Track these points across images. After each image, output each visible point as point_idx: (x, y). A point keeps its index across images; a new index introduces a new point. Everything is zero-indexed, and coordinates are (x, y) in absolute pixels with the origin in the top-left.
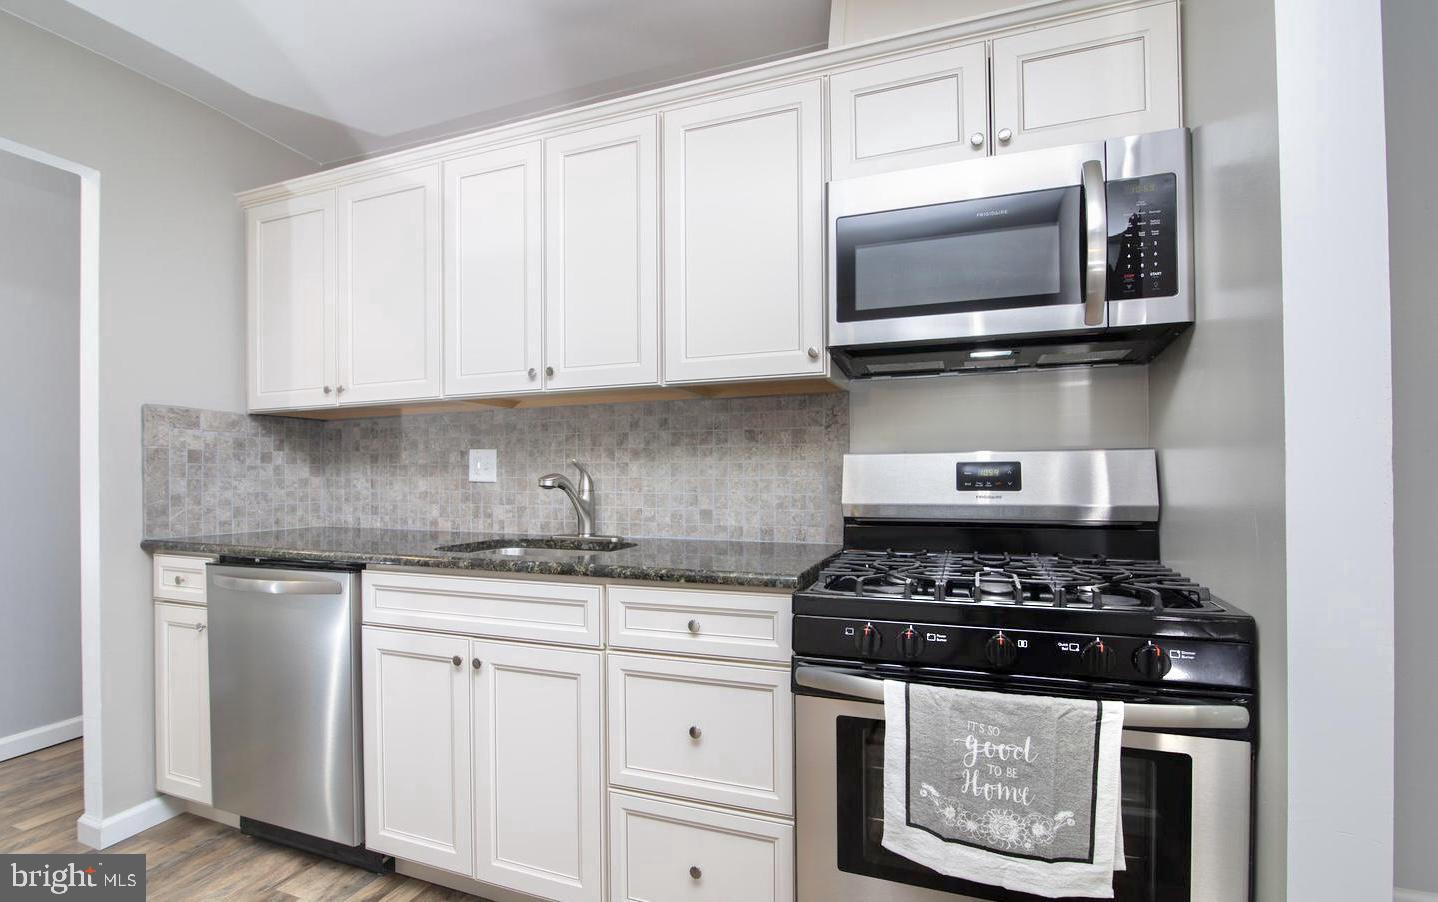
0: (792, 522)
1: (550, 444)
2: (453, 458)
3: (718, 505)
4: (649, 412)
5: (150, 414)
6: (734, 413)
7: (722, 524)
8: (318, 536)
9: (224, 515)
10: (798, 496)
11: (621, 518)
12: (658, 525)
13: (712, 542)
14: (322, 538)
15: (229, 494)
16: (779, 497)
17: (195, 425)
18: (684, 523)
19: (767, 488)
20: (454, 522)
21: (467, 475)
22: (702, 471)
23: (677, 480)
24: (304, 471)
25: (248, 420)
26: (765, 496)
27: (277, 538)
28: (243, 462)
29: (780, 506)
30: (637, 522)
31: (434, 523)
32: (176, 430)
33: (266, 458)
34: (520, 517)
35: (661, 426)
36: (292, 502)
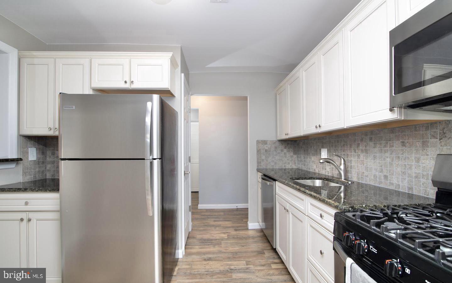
0: (422, 186)
1: (339, 147)
2: (318, 150)
3: (390, 174)
4: (366, 135)
5: (258, 142)
6: (396, 134)
7: (391, 182)
8: (296, 170)
9: (272, 164)
10: (425, 173)
11: (358, 175)
12: (369, 179)
13: (388, 189)
14: (296, 171)
15: (273, 159)
16: (416, 173)
17: (266, 144)
18: (378, 180)
19: (410, 168)
20: (318, 170)
21: (321, 156)
22: (384, 159)
23: (375, 162)
24: (292, 154)
25: (278, 142)
26: (409, 172)
27: (285, 170)
28: (277, 152)
29: (416, 177)
30: (363, 177)
31: (315, 170)
32: (263, 145)
33: (282, 151)
34: (332, 170)
35: (370, 140)
36: (289, 162)
